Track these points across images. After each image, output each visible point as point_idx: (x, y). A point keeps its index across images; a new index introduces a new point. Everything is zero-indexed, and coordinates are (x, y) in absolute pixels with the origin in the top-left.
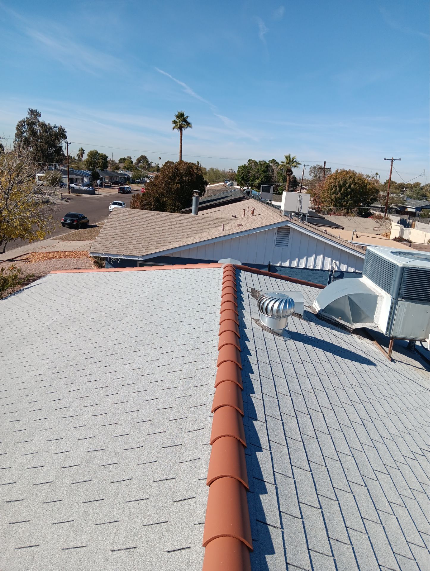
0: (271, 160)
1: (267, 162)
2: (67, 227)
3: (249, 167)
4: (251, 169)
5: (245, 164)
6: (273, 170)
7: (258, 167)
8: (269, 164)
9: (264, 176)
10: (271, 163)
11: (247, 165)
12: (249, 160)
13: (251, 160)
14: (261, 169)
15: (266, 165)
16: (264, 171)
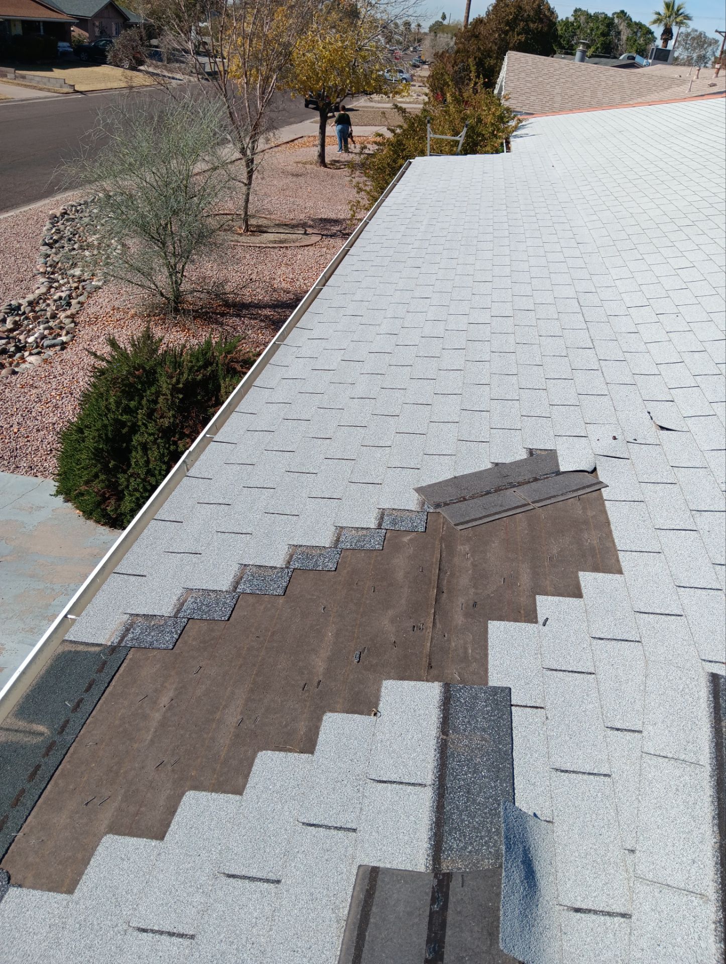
0: (619, 11)
1: (610, 15)
2: (313, 109)
3: (575, 24)
4: (579, 28)
5: (567, 18)
6: (619, 33)
7: (591, 25)
8: (613, 19)
9: (602, 44)
10: (617, 17)
11: (572, 19)
12: (576, 11)
13: (580, 10)
14: (598, 28)
15: (607, 21)
16: (603, 34)
